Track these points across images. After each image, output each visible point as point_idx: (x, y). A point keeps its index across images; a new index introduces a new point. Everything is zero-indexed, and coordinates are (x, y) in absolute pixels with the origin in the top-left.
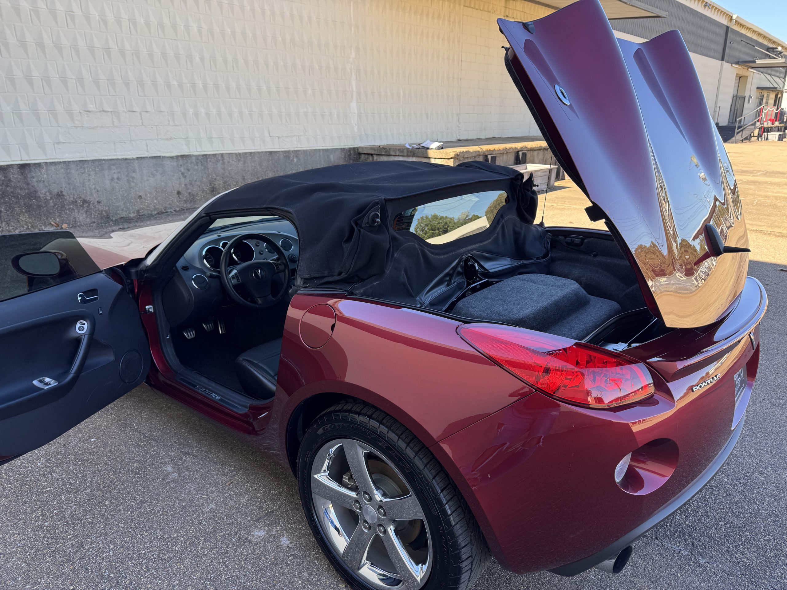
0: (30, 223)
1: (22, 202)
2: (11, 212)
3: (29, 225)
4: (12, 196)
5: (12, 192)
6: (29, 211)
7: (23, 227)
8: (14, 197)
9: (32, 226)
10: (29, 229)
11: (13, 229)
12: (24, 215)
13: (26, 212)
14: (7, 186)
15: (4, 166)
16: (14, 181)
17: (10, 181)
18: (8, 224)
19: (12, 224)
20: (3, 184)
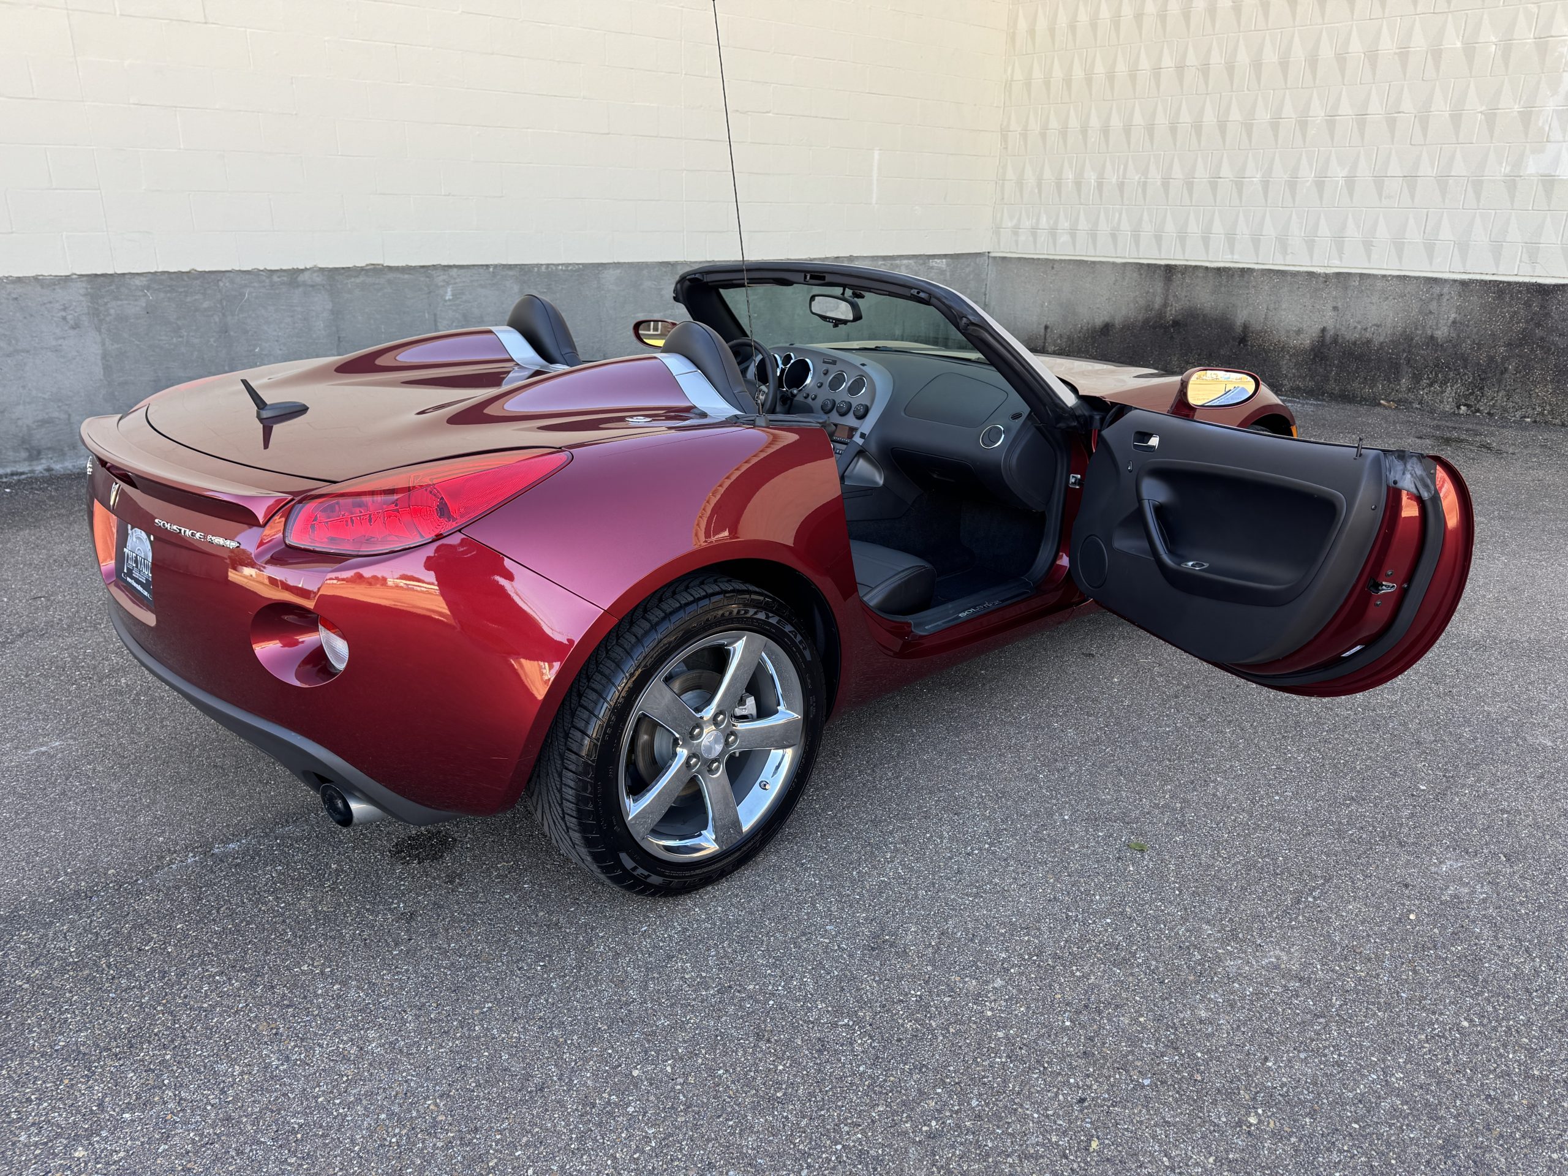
0: (1550, 405)
1: (1552, 360)
2: (1524, 376)
3: (1548, 407)
4: (1538, 346)
5: (1542, 339)
6: (1558, 382)
7: (1534, 409)
8: (1542, 348)
9: (1551, 412)
10: (1543, 414)
11: (1514, 407)
12: (1545, 386)
13: (1552, 381)
14: (1538, 325)
15: (1549, 286)
16: (1557, 317)
17: (1547, 315)
18: (1509, 397)
19: (1516, 398)
20: (1532, 319)
